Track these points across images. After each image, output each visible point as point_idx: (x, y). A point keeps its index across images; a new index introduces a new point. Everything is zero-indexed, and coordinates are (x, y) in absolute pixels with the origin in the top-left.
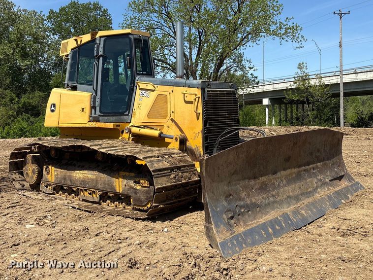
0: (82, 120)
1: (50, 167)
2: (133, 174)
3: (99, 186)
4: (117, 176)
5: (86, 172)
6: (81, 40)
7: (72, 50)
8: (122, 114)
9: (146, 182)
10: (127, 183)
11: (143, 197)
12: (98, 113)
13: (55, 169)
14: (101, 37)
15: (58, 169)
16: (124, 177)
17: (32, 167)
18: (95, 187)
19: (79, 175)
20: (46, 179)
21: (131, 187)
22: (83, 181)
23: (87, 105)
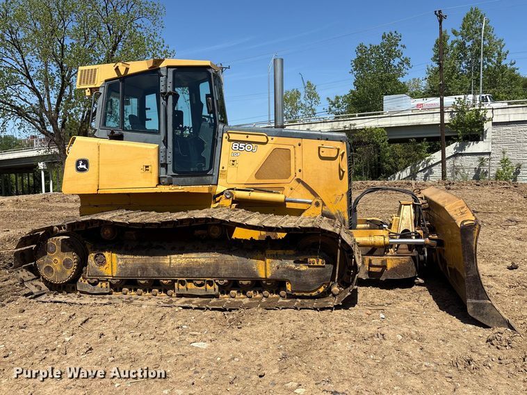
0: (147, 183)
1: (106, 254)
2: (292, 252)
3: (223, 273)
4: (259, 256)
5: (193, 255)
6: (127, 69)
7: (106, 81)
8: (205, 174)
9: (320, 260)
10: (281, 264)
11: (311, 280)
12: (171, 172)
13: (119, 256)
14: (168, 67)
15: (126, 256)
16: (275, 257)
17: (62, 258)
18: (214, 274)
19: (176, 261)
20: (97, 272)
21: (291, 269)
22: (187, 269)
23: (153, 162)
